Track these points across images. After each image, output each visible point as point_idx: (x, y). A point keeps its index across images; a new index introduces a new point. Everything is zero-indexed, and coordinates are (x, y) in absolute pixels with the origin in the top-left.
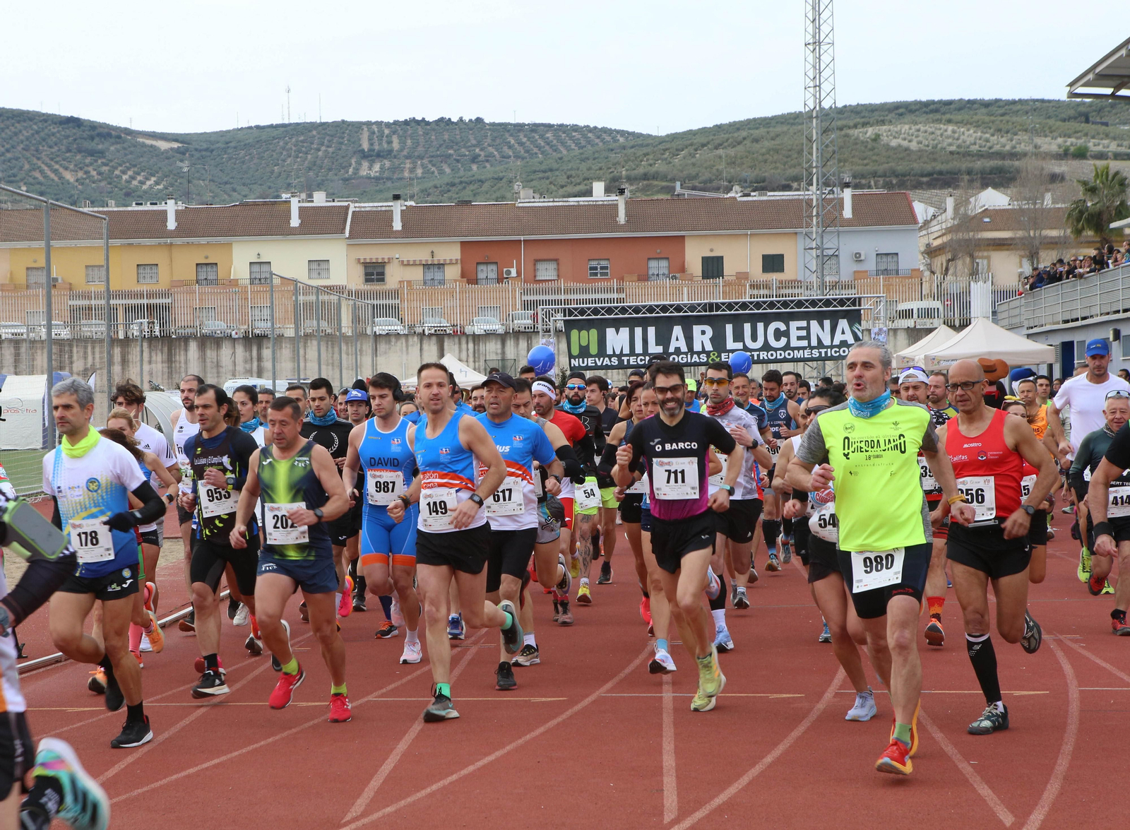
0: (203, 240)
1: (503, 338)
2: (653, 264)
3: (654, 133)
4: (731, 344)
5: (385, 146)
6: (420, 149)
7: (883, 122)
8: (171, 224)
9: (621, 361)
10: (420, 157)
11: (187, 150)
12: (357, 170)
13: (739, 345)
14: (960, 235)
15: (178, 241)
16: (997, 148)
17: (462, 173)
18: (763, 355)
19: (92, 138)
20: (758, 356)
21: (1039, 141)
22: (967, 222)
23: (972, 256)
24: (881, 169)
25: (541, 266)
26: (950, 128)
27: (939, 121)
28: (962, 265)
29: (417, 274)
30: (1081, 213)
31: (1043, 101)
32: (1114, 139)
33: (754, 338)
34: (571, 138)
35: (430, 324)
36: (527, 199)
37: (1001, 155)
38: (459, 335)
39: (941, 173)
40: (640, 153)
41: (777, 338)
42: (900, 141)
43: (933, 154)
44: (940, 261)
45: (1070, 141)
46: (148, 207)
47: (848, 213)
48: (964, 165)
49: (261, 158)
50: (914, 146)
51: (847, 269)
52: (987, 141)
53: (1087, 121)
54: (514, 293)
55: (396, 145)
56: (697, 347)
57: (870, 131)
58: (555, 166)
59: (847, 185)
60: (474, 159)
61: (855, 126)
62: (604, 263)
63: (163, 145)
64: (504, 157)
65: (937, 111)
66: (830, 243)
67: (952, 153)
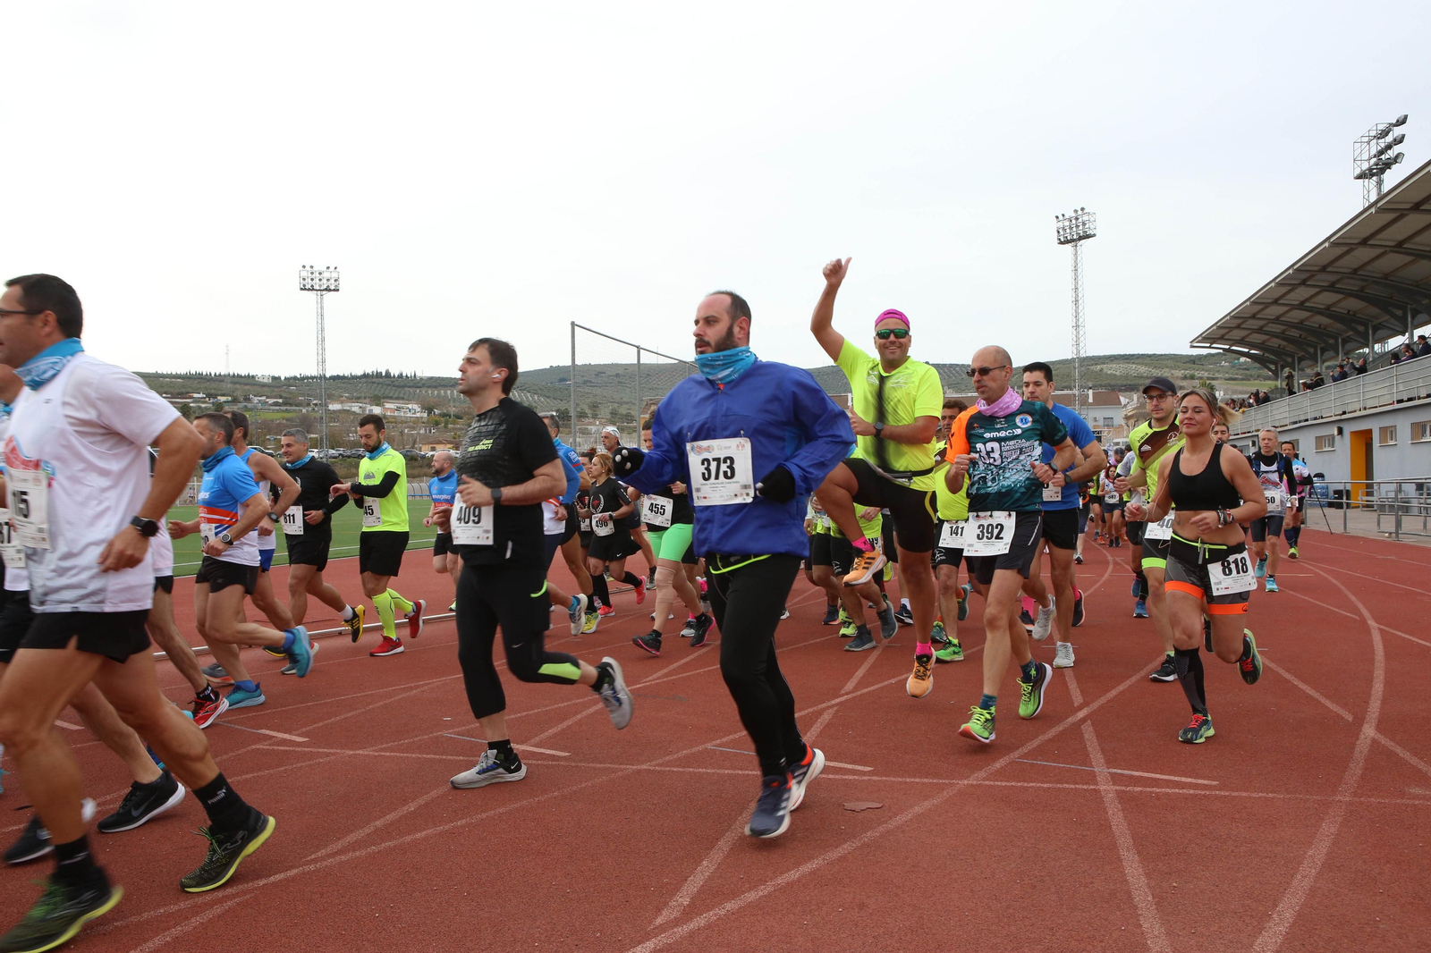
7: (1104, 363)
21: (1173, 372)
24: (1104, 383)
26: (1135, 366)
27: (1129, 363)
32: (1207, 371)
39: (1131, 385)
42: (1112, 371)
43: (1126, 377)
44: (1132, 422)
45: (1188, 372)
47: (1091, 400)
50: (1118, 373)
53: (1194, 364)
57: (1099, 367)
59: (1090, 388)
61: (1094, 365)
65: (1127, 358)
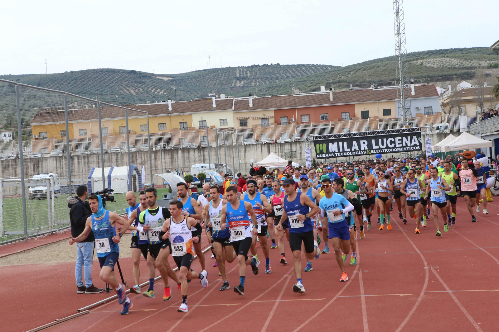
0: (182, 114)
1: (291, 144)
2: (343, 114)
3: (341, 66)
4: (374, 147)
5: (245, 75)
6: (258, 76)
7: (424, 58)
8: (170, 109)
9: (335, 155)
10: (258, 79)
11: (174, 80)
12: (235, 84)
13: (377, 147)
14: (454, 99)
15: (173, 114)
16: (465, 65)
17: (273, 83)
18: (386, 150)
19: (140, 78)
20: (384, 151)
21: (480, 62)
22: (456, 94)
23: (459, 106)
24: (424, 75)
25: (303, 117)
26: (448, 59)
27: (444, 57)
28: (456, 110)
29: (259, 122)
30: (498, 89)
31: (481, 48)
33: (383, 144)
34: (312, 69)
35: (264, 140)
36: (297, 93)
37: (467, 68)
38: (275, 143)
39: (445, 75)
40: (336, 73)
41: (391, 144)
42: (430, 65)
43: (442, 69)
44: (447, 108)
45: (492, 62)
46: (162, 103)
47: (413, 93)
48: (454, 72)
49: (201, 82)
50: (435, 66)
51: (414, 113)
52: (462, 63)
53: (498, 54)
54: (294, 128)
55: (249, 75)
56: (362, 148)
57: (419, 62)
58: (306, 79)
59: (412, 83)
60: (277, 78)
61: (414, 60)
62: (326, 115)
63: (166, 79)
64: (287, 77)
65: (443, 53)
66: (408, 105)
67: (449, 68)
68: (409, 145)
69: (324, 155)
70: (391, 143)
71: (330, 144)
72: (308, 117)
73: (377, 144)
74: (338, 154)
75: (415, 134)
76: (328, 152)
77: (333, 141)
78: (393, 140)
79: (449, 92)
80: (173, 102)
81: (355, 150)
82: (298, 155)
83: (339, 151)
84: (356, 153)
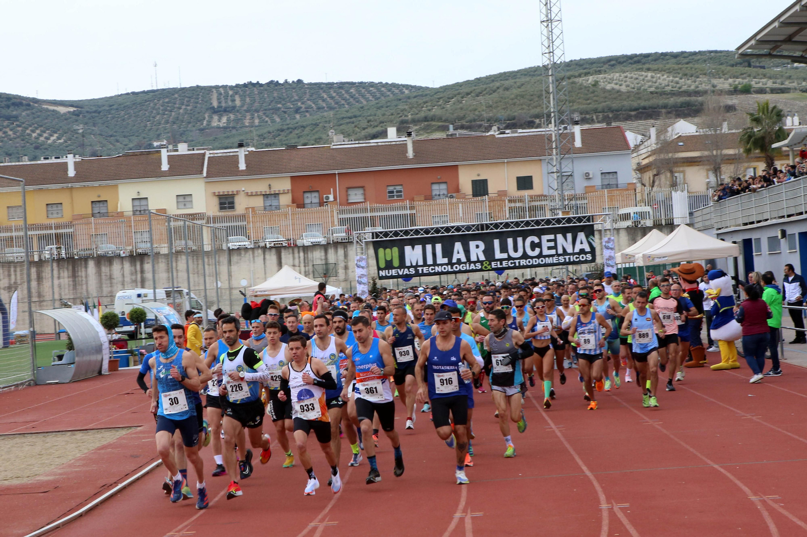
0: (96, 184)
1: (326, 247)
2: (435, 187)
3: (430, 86)
4: (498, 255)
5: (230, 103)
6: (256, 104)
7: (600, 72)
8: (71, 173)
9: (417, 271)
10: (257, 111)
11: (81, 113)
12: (209, 122)
13: (505, 256)
14: (662, 156)
15: (77, 185)
16: (685, 88)
17: (288, 121)
18: (523, 262)
19: (8, 107)
20: (519, 262)
21: (715, 81)
22: (666, 146)
23: (672, 172)
24: (600, 107)
25: (352, 192)
26: (650, 74)
27: (641, 69)
28: (665, 178)
29: (259, 202)
30: (750, 137)
31: (716, 52)
32: (770, 78)
33: (516, 250)
34: (369, 92)
35: (270, 239)
36: (338, 142)
37: (688, 93)
38: (292, 246)
39: (644, 108)
40: (421, 101)
41: (533, 249)
42: (613, 85)
43: (638, 94)
44: (648, 176)
45: (738, 81)
46: (53, 160)
47: (578, 143)
48: (661, 101)
49: (137, 116)
50: (623, 88)
51: (580, 185)
52: (677, 83)
53: (749, 66)
54: (332, 213)
55: (238, 103)
56: (473, 258)
57: (591, 79)
58: (358, 113)
59: (576, 123)
60: (297, 111)
61: (580, 76)
62: (399, 188)
63: (62, 110)
64: (319, 108)
65: (638, 62)
66: (567, 167)
67: (652, 93)
68: (570, 250)
69: (393, 272)
70: (533, 246)
71: (408, 249)
72: (360, 191)
73: (504, 249)
74: (422, 270)
75: (582, 229)
76: (402, 265)
77: (413, 243)
78: (536, 240)
79: (652, 143)
80: (78, 159)
81: (459, 262)
82: (341, 272)
83: (425, 264)
84: (460, 267)
